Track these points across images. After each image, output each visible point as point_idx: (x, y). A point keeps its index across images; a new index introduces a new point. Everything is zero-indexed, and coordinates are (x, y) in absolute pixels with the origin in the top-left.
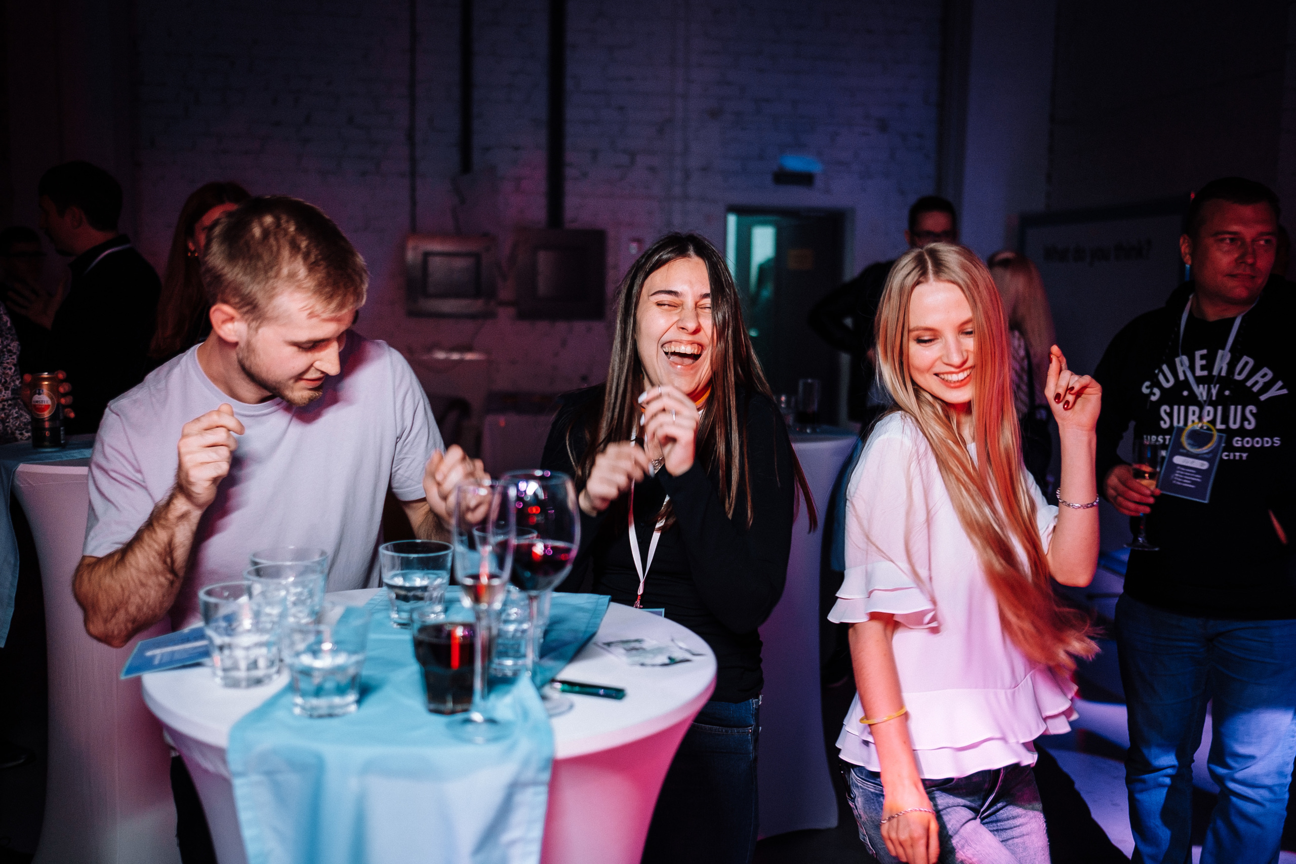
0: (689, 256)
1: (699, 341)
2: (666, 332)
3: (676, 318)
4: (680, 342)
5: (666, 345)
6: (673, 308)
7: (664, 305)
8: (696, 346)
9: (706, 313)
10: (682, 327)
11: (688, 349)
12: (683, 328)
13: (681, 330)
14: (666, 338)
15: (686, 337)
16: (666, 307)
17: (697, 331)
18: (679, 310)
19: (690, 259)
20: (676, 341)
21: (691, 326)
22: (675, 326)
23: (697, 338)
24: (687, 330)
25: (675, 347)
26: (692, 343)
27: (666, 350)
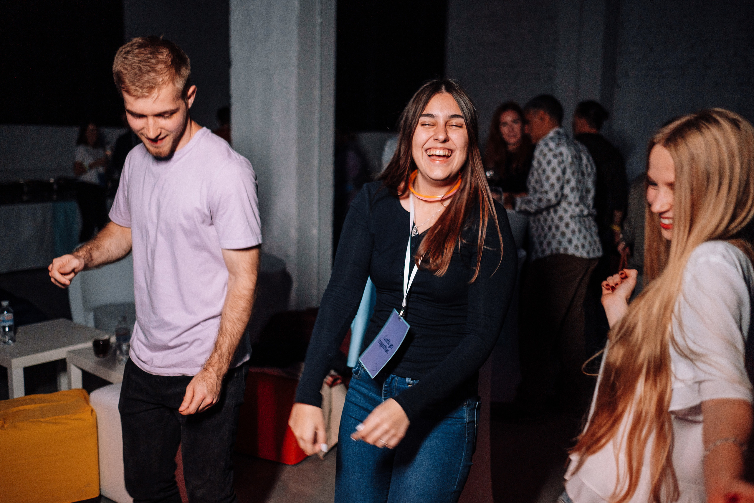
0: (442, 92)
1: (448, 148)
2: (426, 143)
3: (432, 134)
4: (436, 148)
5: (428, 151)
6: (432, 127)
7: (426, 125)
8: (447, 150)
9: (453, 129)
10: (436, 138)
11: (441, 153)
12: (437, 140)
13: (436, 140)
14: (427, 146)
15: (440, 145)
16: (427, 126)
17: (445, 141)
18: (435, 128)
19: (441, 94)
20: (433, 148)
21: (442, 137)
22: (432, 139)
23: (447, 145)
24: (439, 141)
25: (433, 151)
26: (444, 149)
27: (429, 154)
